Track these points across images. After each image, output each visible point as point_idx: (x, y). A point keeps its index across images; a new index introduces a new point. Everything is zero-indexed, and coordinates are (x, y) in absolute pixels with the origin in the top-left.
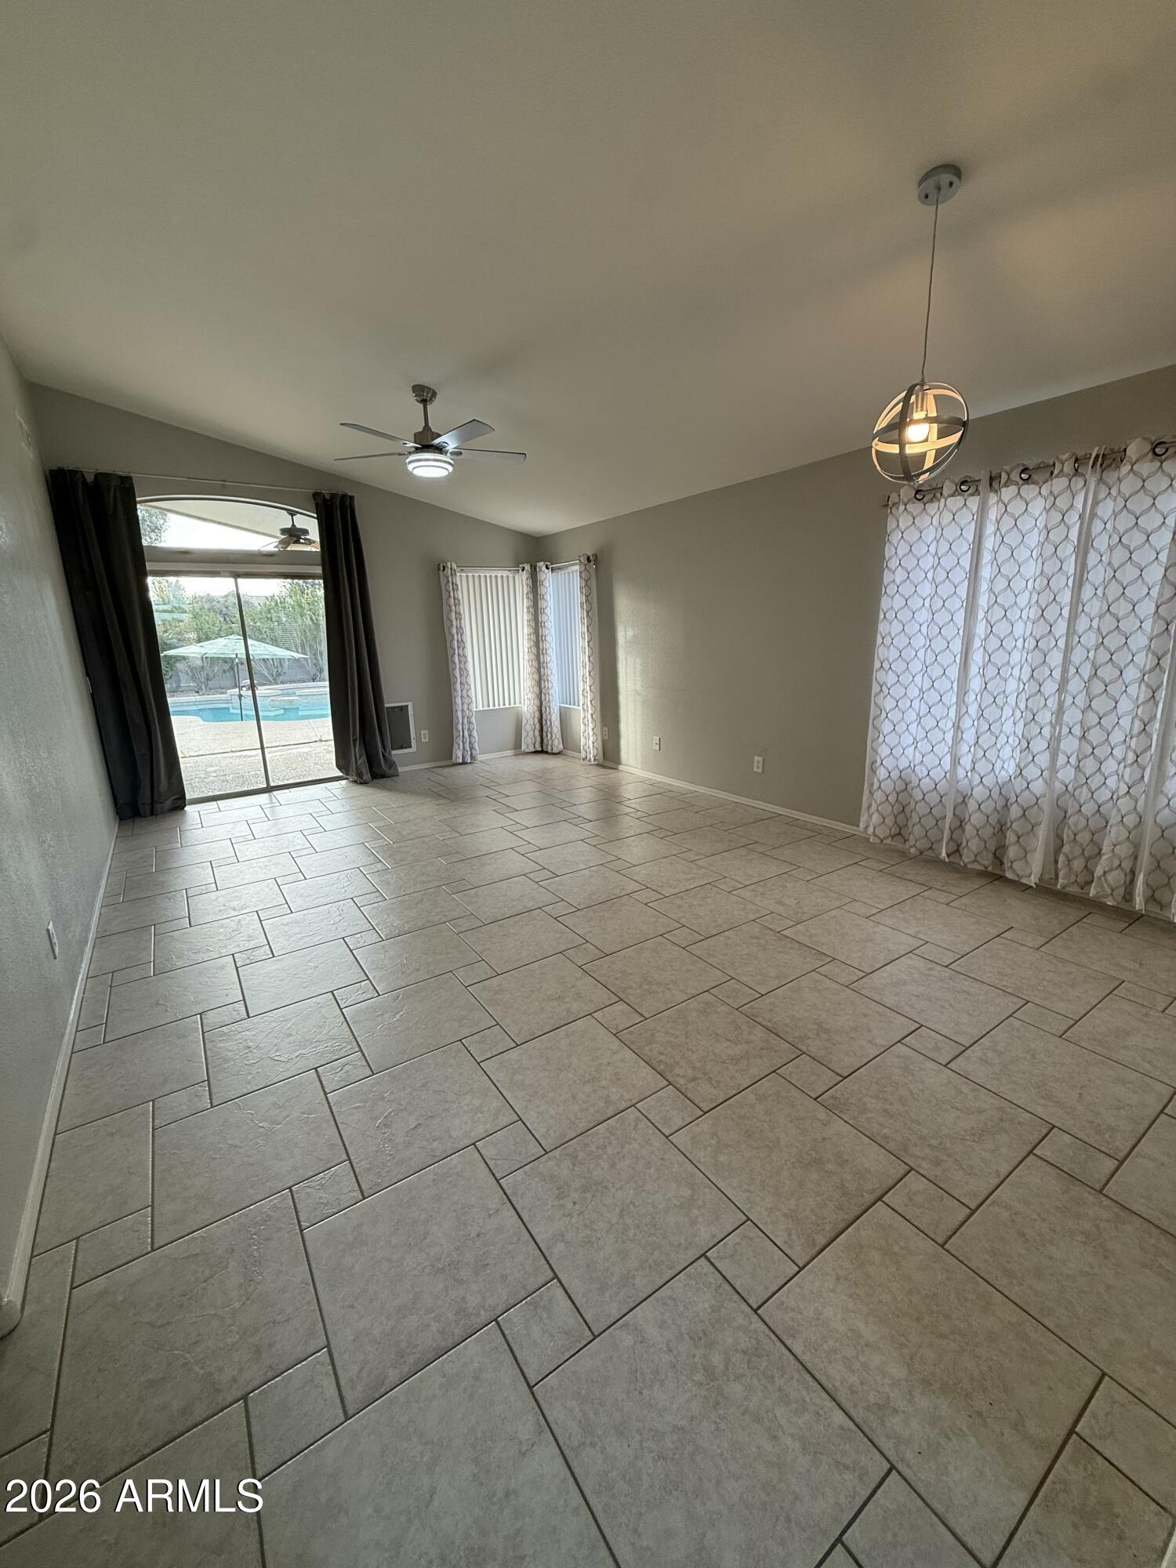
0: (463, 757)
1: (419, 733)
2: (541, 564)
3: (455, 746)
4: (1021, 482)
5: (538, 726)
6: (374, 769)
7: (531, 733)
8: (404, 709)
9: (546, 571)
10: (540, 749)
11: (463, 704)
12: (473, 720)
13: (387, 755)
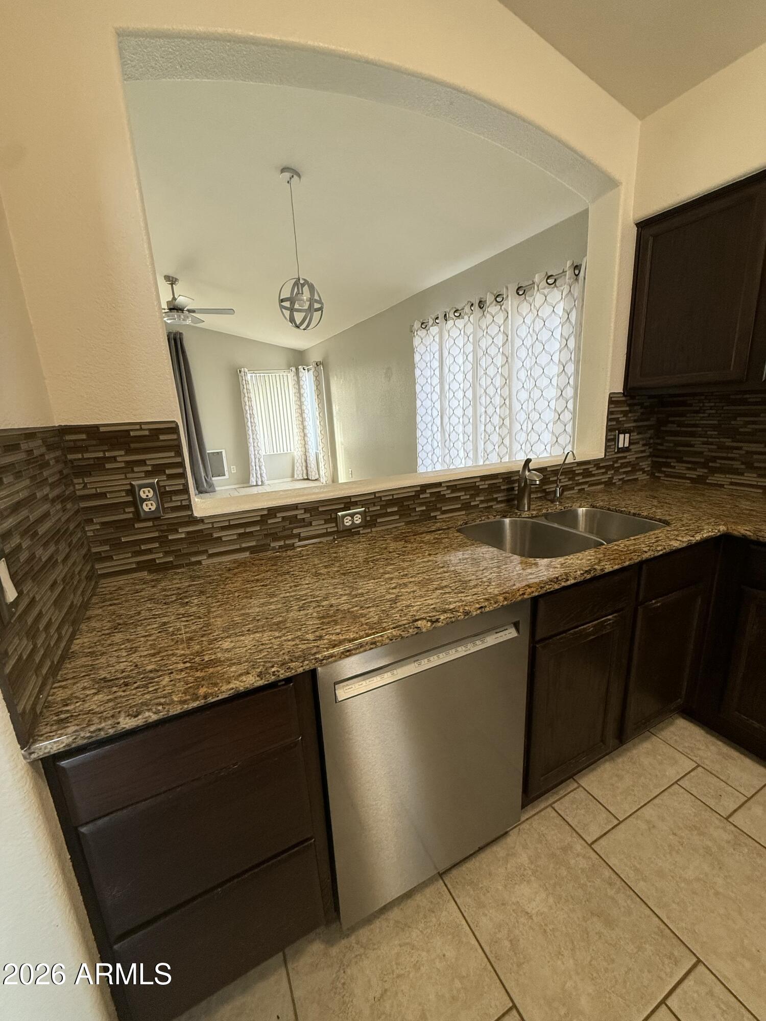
0: (257, 482)
1: (230, 467)
2: (300, 367)
3: (251, 476)
4: (455, 318)
5: (304, 464)
6: (200, 489)
7: (300, 468)
8: (220, 454)
9: (303, 371)
10: (306, 478)
11: (254, 451)
12: (262, 460)
13: (208, 480)
